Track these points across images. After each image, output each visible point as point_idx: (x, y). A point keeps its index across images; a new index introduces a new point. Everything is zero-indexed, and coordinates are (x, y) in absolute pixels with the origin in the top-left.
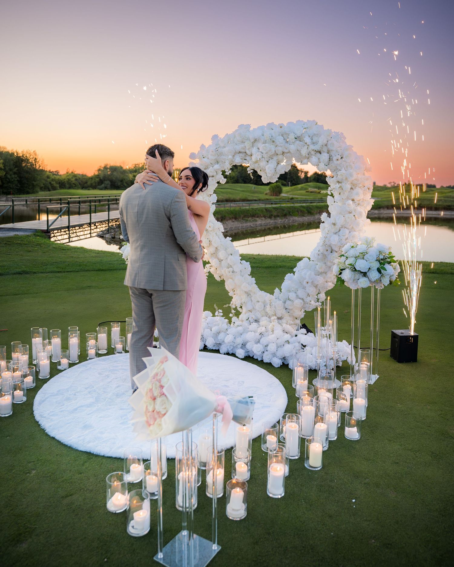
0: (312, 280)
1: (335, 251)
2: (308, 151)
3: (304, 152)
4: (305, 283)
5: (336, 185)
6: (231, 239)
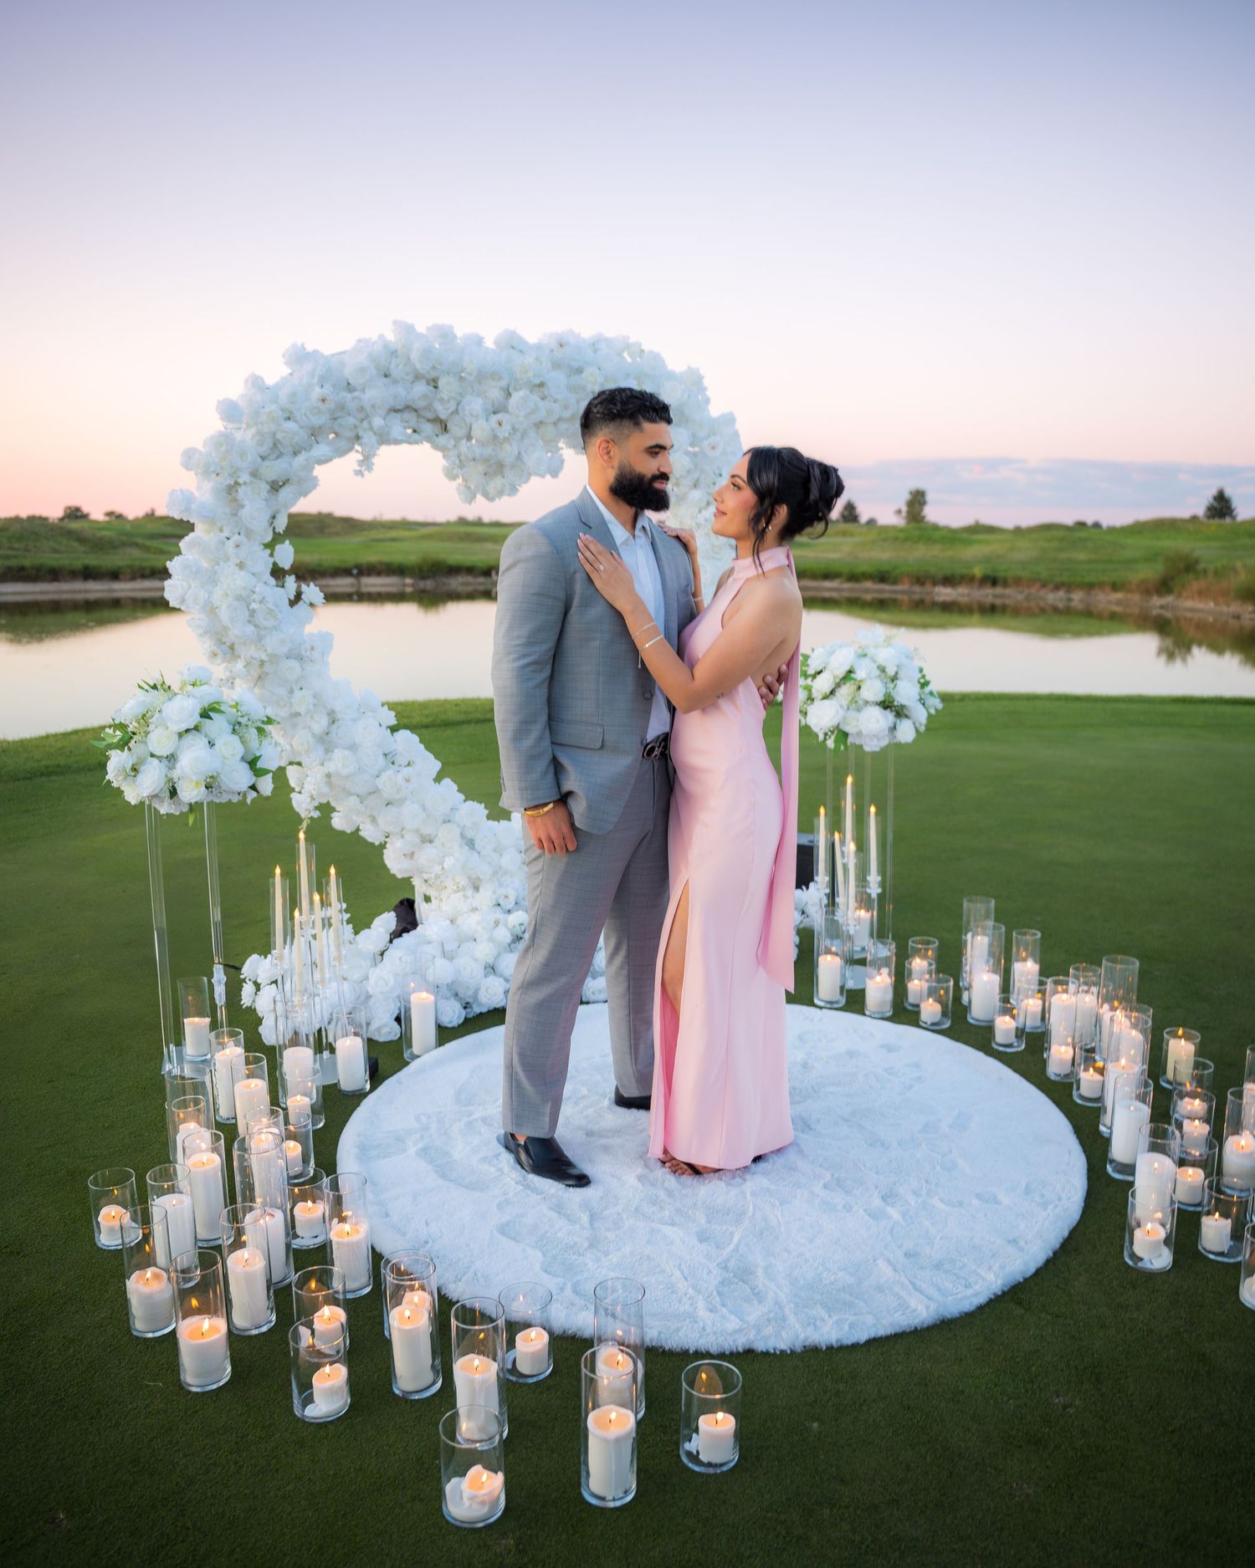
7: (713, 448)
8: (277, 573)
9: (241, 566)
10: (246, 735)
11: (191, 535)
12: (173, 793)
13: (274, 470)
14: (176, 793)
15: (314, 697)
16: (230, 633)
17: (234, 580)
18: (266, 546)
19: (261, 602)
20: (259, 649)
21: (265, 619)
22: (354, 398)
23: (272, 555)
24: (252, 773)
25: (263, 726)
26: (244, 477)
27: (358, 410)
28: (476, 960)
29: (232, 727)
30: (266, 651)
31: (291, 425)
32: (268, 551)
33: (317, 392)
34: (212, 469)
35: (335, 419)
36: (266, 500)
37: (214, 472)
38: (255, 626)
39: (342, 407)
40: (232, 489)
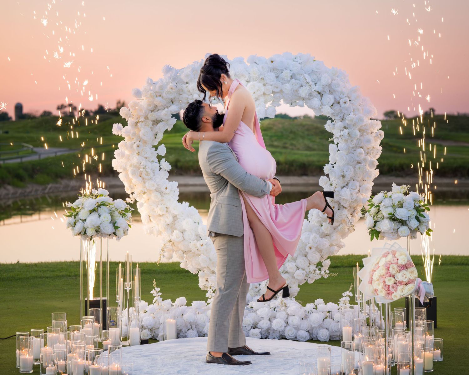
0: (317, 245)
1: (344, 207)
2: (310, 92)
3: (304, 92)
4: (307, 249)
5: (343, 132)
6: (188, 204)
7: (345, 103)
8: (159, 158)
9: (138, 154)
10: (114, 215)
11: (122, 141)
12: (85, 233)
13: (153, 116)
14: (86, 233)
15: (166, 207)
16: (133, 181)
17: (135, 160)
18: (153, 147)
19: (144, 168)
20: (145, 188)
21: (146, 175)
22: (187, 87)
23: (156, 150)
24: (114, 228)
25: (124, 213)
26: (142, 119)
27: (188, 91)
28: (208, 316)
29: (109, 211)
30: (146, 188)
31: (159, 99)
32: (155, 149)
33: (171, 85)
34: (128, 116)
35: (181, 95)
36: (151, 128)
37: (130, 117)
38: (143, 178)
39: (182, 90)
40: (136, 124)
